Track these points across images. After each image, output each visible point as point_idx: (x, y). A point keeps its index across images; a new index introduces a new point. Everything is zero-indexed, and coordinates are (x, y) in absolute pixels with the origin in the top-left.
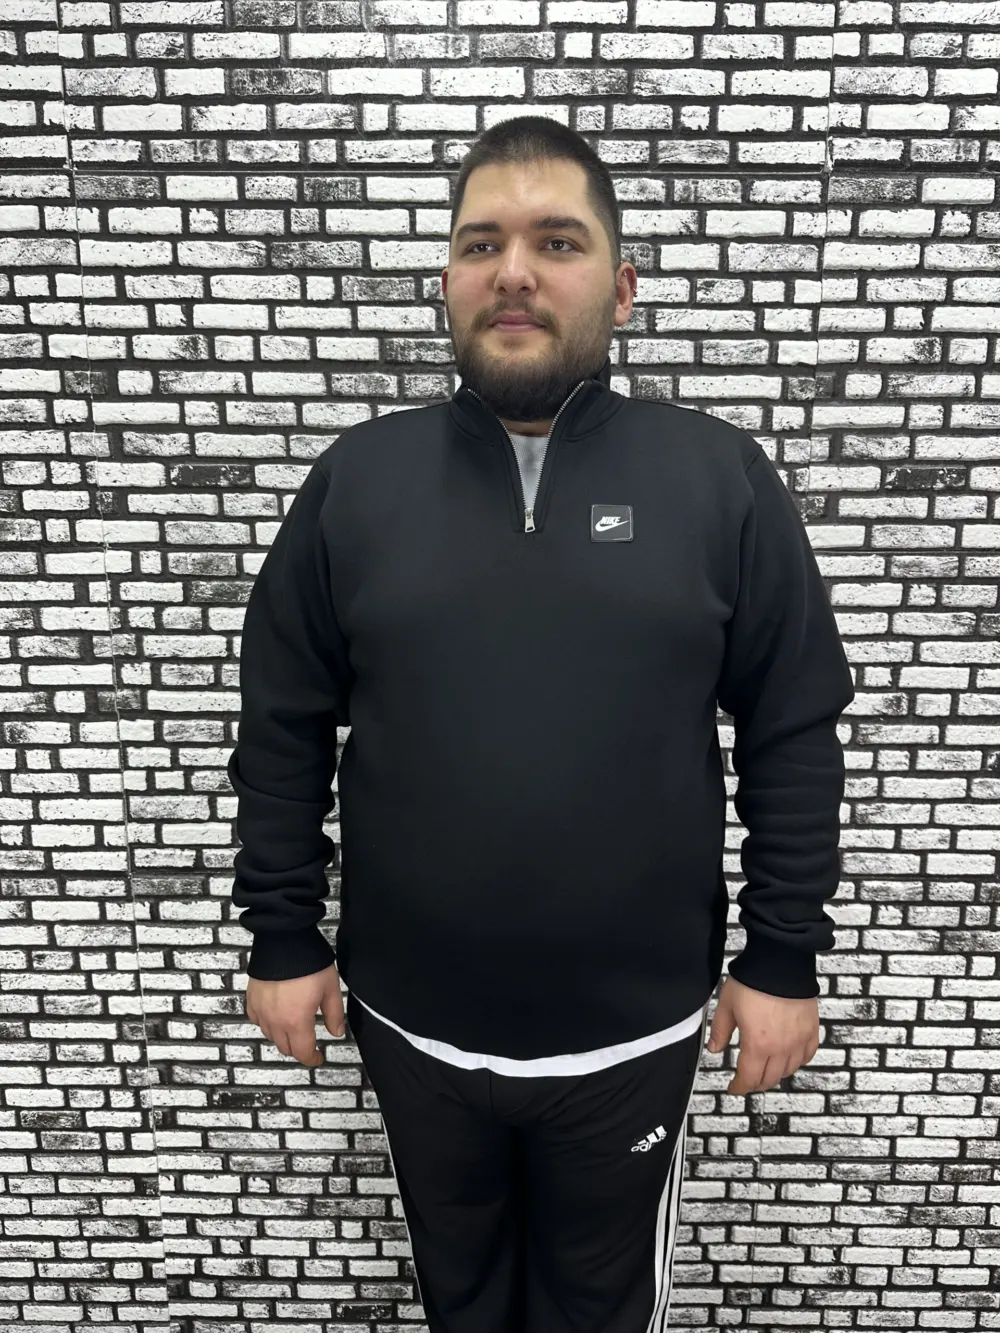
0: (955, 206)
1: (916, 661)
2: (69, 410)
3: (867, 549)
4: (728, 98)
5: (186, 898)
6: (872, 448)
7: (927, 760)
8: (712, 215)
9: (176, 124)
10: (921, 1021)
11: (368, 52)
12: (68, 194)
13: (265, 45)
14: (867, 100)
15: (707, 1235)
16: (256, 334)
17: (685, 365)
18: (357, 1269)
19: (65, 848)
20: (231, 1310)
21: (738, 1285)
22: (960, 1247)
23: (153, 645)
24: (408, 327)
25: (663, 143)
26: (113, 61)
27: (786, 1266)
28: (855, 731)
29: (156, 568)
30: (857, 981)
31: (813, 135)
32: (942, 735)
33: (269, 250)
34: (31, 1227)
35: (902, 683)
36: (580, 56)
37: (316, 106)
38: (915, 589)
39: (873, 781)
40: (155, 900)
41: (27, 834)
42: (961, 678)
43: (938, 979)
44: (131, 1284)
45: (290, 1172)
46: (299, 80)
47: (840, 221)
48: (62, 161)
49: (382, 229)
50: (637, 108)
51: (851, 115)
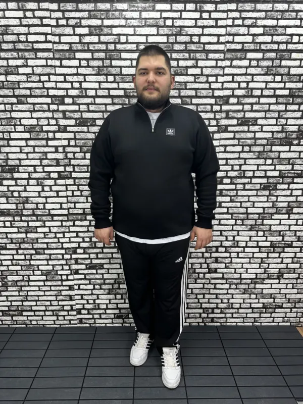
0: (254, 59)
1: (245, 164)
2: (53, 107)
3: (234, 138)
4: (203, 35)
5: (81, 220)
6: (235, 115)
7: (247, 187)
8: (199, 61)
9: (77, 41)
10: (247, 247)
11: (121, 24)
12: (52, 57)
13: (97, 22)
14: (234, 35)
15: (199, 296)
16: (96, 89)
17: (193, 96)
18: (120, 306)
19: (53, 209)
20: (91, 316)
21: (206, 308)
22: (256, 299)
23: (73, 162)
24: (131, 88)
25: (188, 45)
26: (63, 26)
27: (217, 304)
28: (231, 180)
29: (74, 144)
30: (232, 237)
31: (222, 43)
32: (251, 181)
33: (99, 70)
34: (45, 298)
35: (242, 169)
36: (169, 25)
37: (110, 37)
38: (245, 147)
39: (235, 192)
40: (74, 221)
41: (44, 206)
42: (255, 168)
43: (250, 237)
44: (68, 311)
45: (105, 284)
46: (106, 30)
47: (228, 63)
48: (51, 49)
49: (125, 65)
50: (182, 37)
51: (230, 38)
